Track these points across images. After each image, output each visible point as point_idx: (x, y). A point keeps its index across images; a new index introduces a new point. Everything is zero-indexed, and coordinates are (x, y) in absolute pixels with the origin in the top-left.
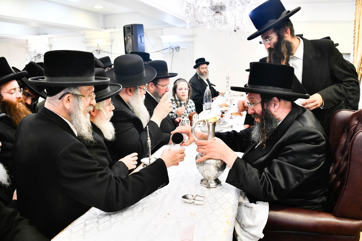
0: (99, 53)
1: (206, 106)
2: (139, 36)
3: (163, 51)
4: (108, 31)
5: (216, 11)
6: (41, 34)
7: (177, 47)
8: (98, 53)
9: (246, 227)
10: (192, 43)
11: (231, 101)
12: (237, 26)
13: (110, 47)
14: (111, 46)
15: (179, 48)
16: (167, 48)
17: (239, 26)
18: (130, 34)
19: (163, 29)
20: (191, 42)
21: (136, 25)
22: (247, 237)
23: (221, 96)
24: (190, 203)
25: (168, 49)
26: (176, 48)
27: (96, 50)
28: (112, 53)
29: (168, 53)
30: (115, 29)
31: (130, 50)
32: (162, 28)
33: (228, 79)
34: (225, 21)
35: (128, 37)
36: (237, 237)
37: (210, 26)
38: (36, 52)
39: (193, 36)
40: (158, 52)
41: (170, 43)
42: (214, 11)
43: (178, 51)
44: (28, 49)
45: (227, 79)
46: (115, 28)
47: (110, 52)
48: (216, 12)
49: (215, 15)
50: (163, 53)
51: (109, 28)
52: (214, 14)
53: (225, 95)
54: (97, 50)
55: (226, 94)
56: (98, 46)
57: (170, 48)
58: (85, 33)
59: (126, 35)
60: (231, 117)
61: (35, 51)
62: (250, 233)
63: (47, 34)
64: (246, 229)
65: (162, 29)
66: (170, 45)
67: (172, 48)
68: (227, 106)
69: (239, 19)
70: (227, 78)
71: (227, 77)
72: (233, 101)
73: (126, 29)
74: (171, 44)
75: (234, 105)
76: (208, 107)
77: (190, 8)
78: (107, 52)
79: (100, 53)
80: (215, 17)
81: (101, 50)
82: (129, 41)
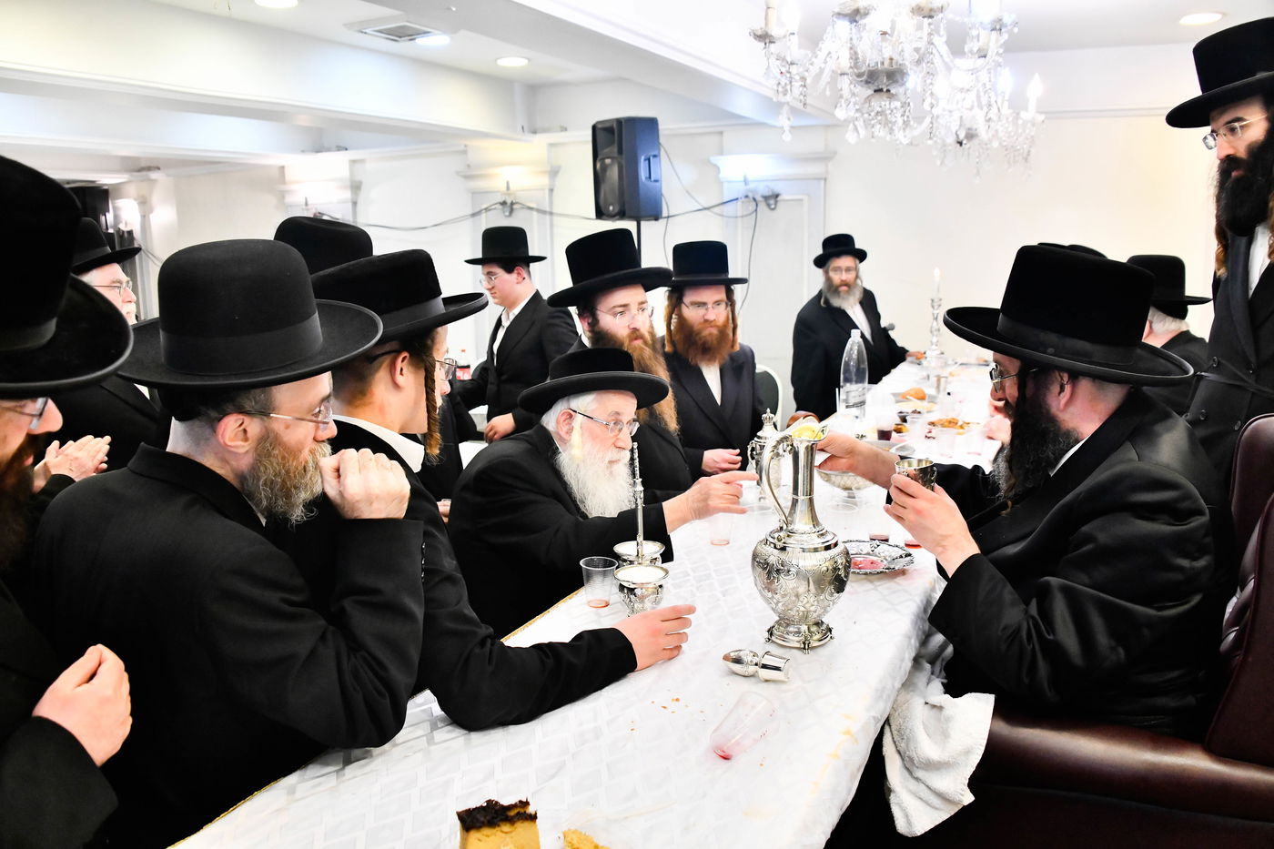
0: (512, 211)
1: (847, 396)
2: (643, 158)
3: (721, 207)
4: (541, 141)
5: (876, 88)
6: (329, 150)
7: (770, 194)
8: (507, 214)
9: (917, 767)
10: (822, 182)
11: (939, 380)
12: (968, 126)
13: (547, 192)
14: (551, 190)
15: (779, 198)
16: (737, 199)
17: (975, 127)
18: (615, 149)
19: (725, 134)
20: (819, 179)
21: (632, 121)
22: (921, 799)
23: (912, 362)
24: (744, 676)
25: (739, 202)
26: (766, 198)
27: (501, 201)
28: (554, 211)
29: (740, 214)
30: (563, 134)
31: (612, 204)
32: (720, 129)
33: (936, 307)
34: (906, 119)
35: (608, 161)
36: (890, 795)
37: (856, 134)
38: (309, 207)
39: (825, 158)
40: (706, 212)
41: (746, 182)
42: (869, 88)
43: (773, 206)
44: (283, 197)
45: (933, 307)
46: (564, 129)
47: (548, 209)
48: (875, 91)
49: (873, 100)
50: (722, 216)
51: (545, 130)
52: (868, 97)
53: (925, 363)
54: (504, 203)
55: (928, 359)
56: (508, 188)
57: (747, 197)
58: (466, 146)
59: (599, 153)
60: (930, 432)
61: (306, 204)
62: (930, 784)
63: (346, 149)
64: (920, 774)
65: (721, 133)
66: (748, 187)
67: (754, 199)
68: (922, 398)
69: (973, 102)
70: (935, 304)
71: (933, 301)
72: (946, 382)
73: (600, 135)
74: (752, 186)
75: (949, 394)
76: (855, 397)
77: (790, 77)
78: (538, 211)
79: (514, 214)
80: (870, 106)
81: (517, 203)
82: (608, 173)
